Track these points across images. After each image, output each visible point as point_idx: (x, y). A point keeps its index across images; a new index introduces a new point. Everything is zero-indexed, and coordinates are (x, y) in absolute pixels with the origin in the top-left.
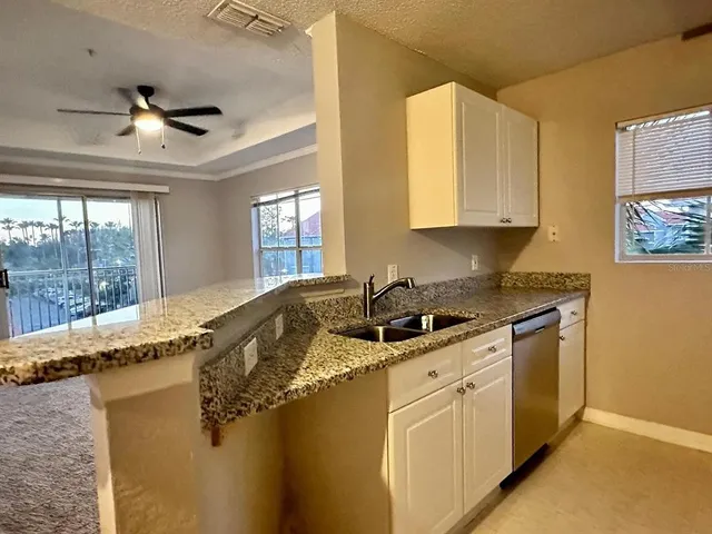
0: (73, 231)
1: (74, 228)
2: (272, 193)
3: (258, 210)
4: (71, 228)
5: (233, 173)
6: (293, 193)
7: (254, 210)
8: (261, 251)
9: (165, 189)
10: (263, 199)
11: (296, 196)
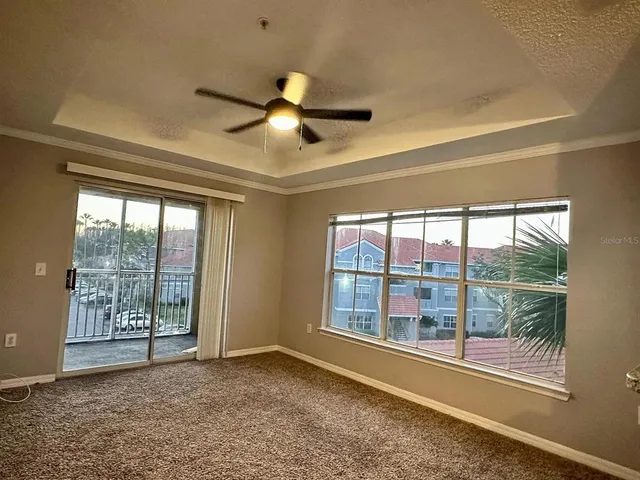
0: (94, 228)
1: (96, 225)
2: (357, 213)
3: (334, 228)
4: (92, 225)
5: (307, 189)
6: (385, 215)
7: (330, 228)
8: (332, 272)
9: (241, 198)
10: (340, 219)
11: (390, 219)
